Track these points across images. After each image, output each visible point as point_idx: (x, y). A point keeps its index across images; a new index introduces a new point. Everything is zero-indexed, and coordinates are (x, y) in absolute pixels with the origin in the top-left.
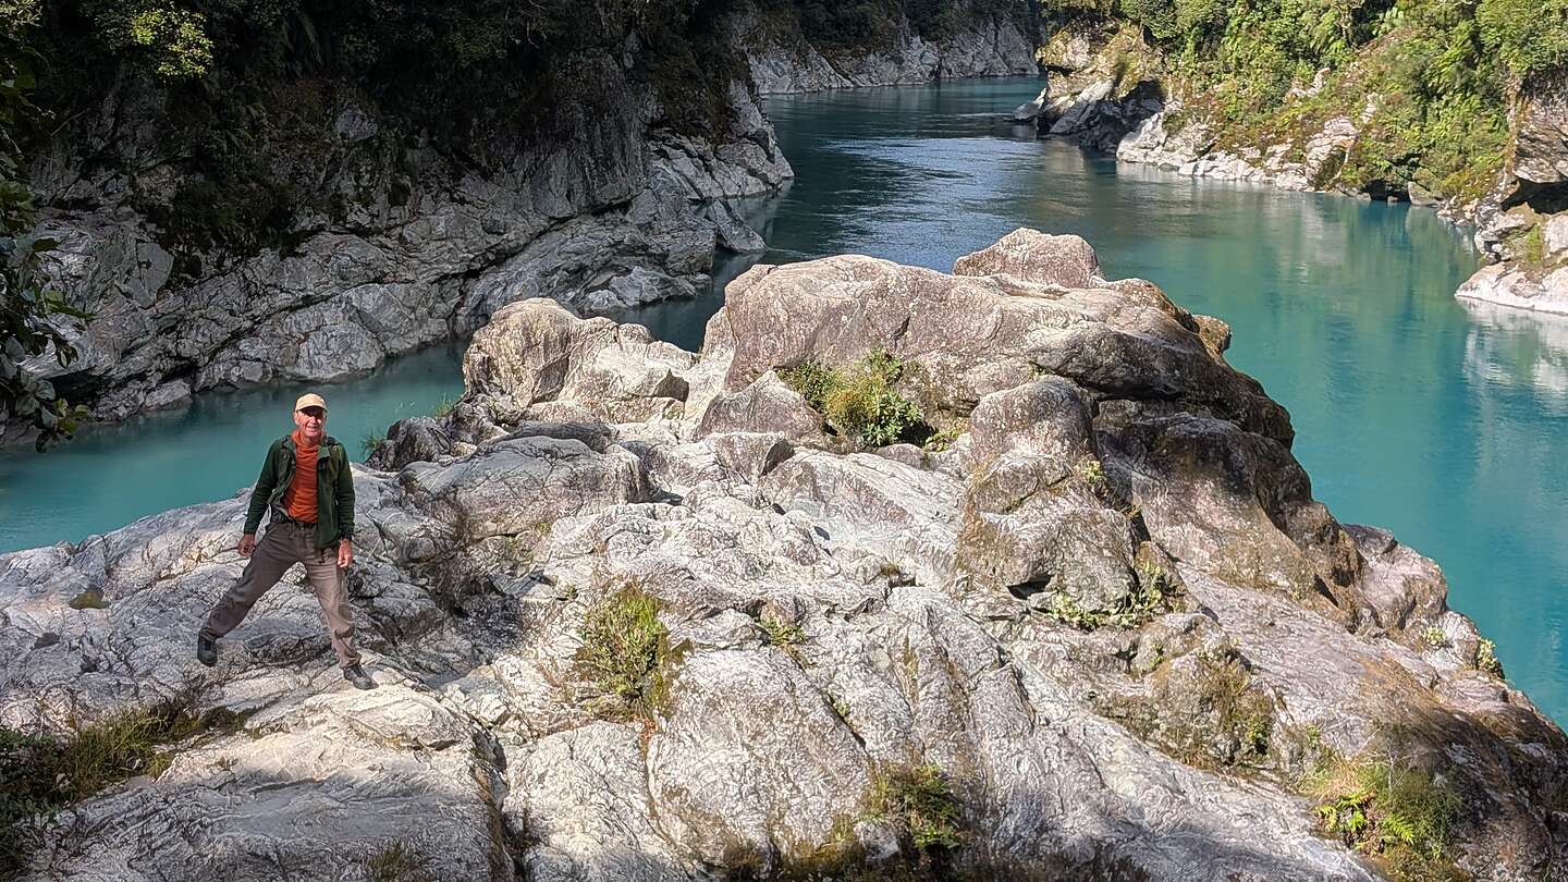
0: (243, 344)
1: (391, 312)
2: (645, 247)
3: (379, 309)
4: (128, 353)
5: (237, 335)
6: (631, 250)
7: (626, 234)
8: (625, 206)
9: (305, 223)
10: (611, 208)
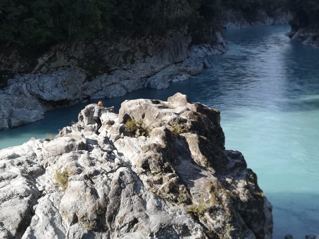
0: (100, 92)
2: (186, 70)
3: (127, 85)
4: (75, 95)
5: (98, 90)
6: (183, 71)
7: (182, 67)
8: (182, 62)
10: (179, 63)
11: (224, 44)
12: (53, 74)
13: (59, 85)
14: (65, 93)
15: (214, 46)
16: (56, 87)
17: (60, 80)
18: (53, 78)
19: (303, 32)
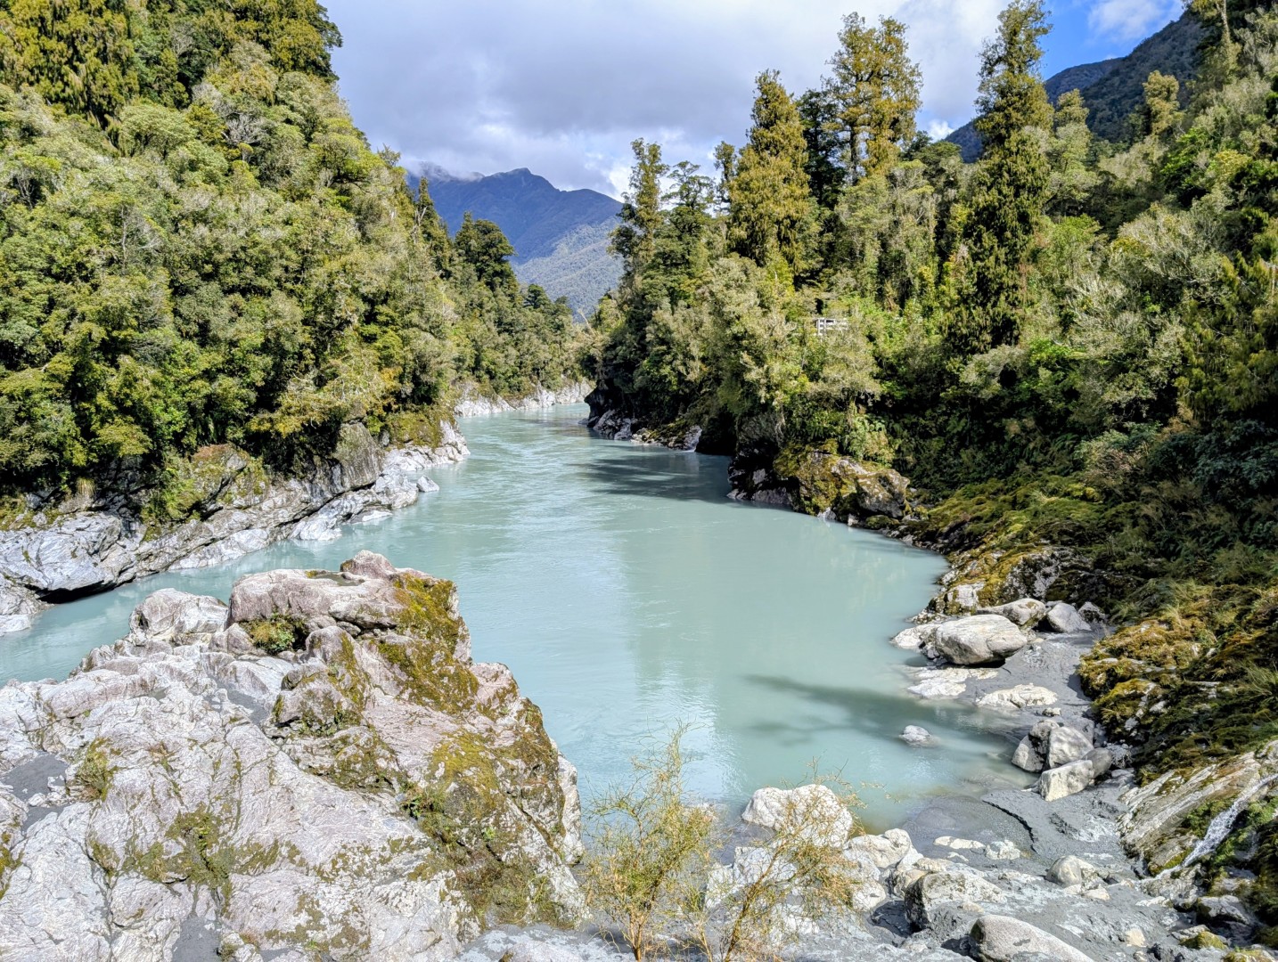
0: (182, 562)
1: (254, 542)
2: (380, 503)
3: (248, 541)
4: (121, 572)
5: (180, 558)
6: (373, 504)
7: (370, 498)
8: (369, 486)
9: (212, 507)
10: (363, 487)
11: (460, 445)
12: (64, 529)
13: (80, 553)
14: (96, 570)
15: (438, 450)
16: (74, 555)
17: (83, 540)
18: (64, 537)
19: (612, 418)
